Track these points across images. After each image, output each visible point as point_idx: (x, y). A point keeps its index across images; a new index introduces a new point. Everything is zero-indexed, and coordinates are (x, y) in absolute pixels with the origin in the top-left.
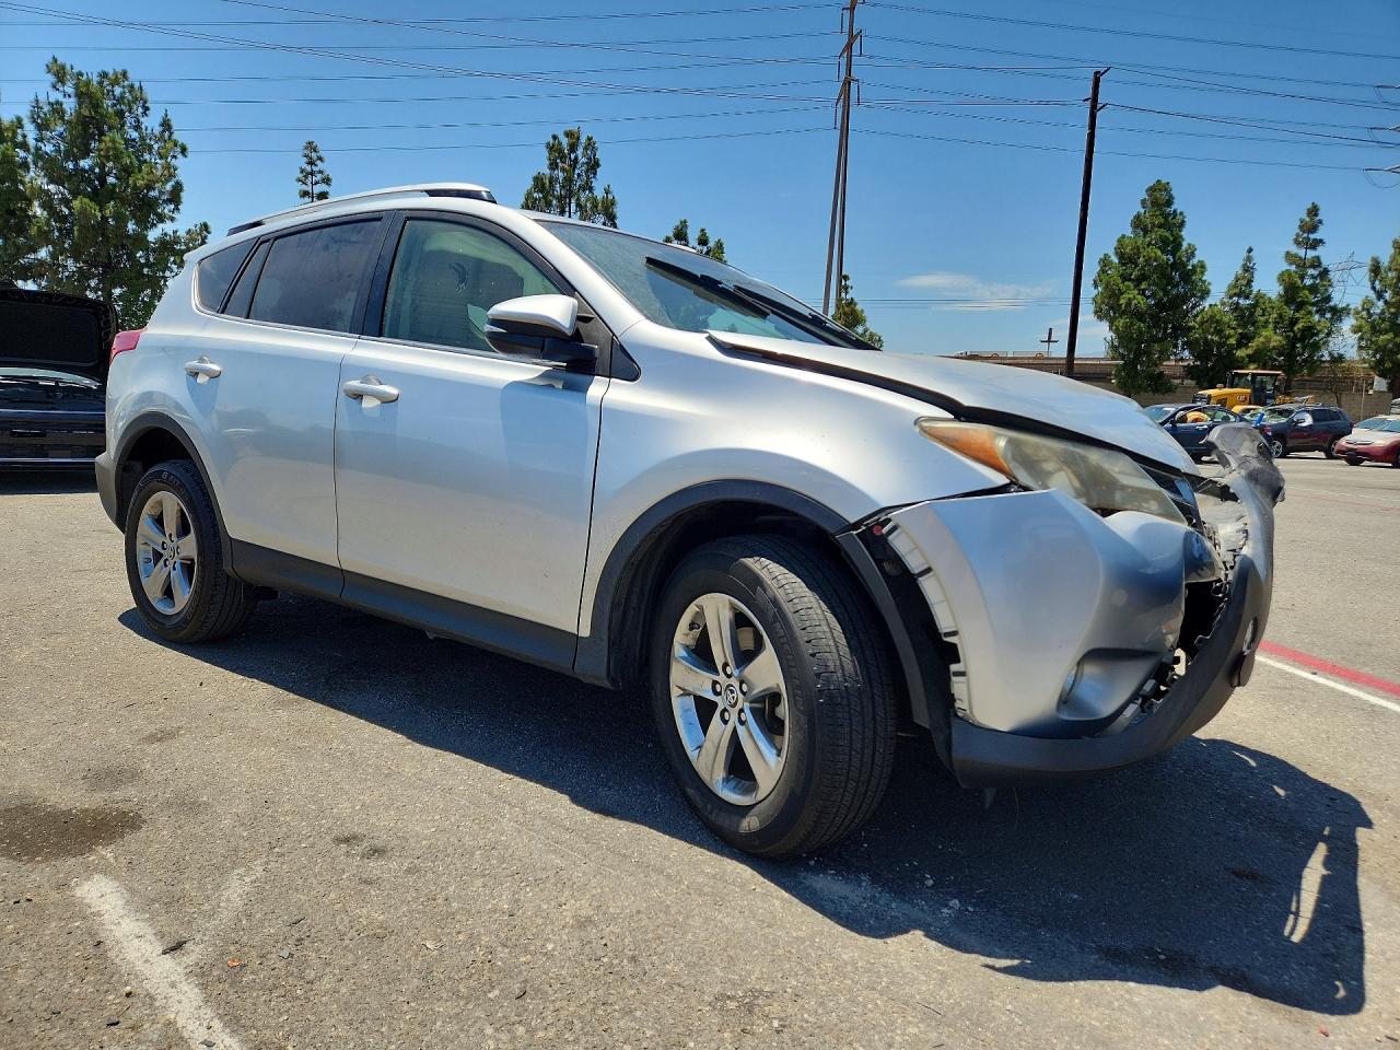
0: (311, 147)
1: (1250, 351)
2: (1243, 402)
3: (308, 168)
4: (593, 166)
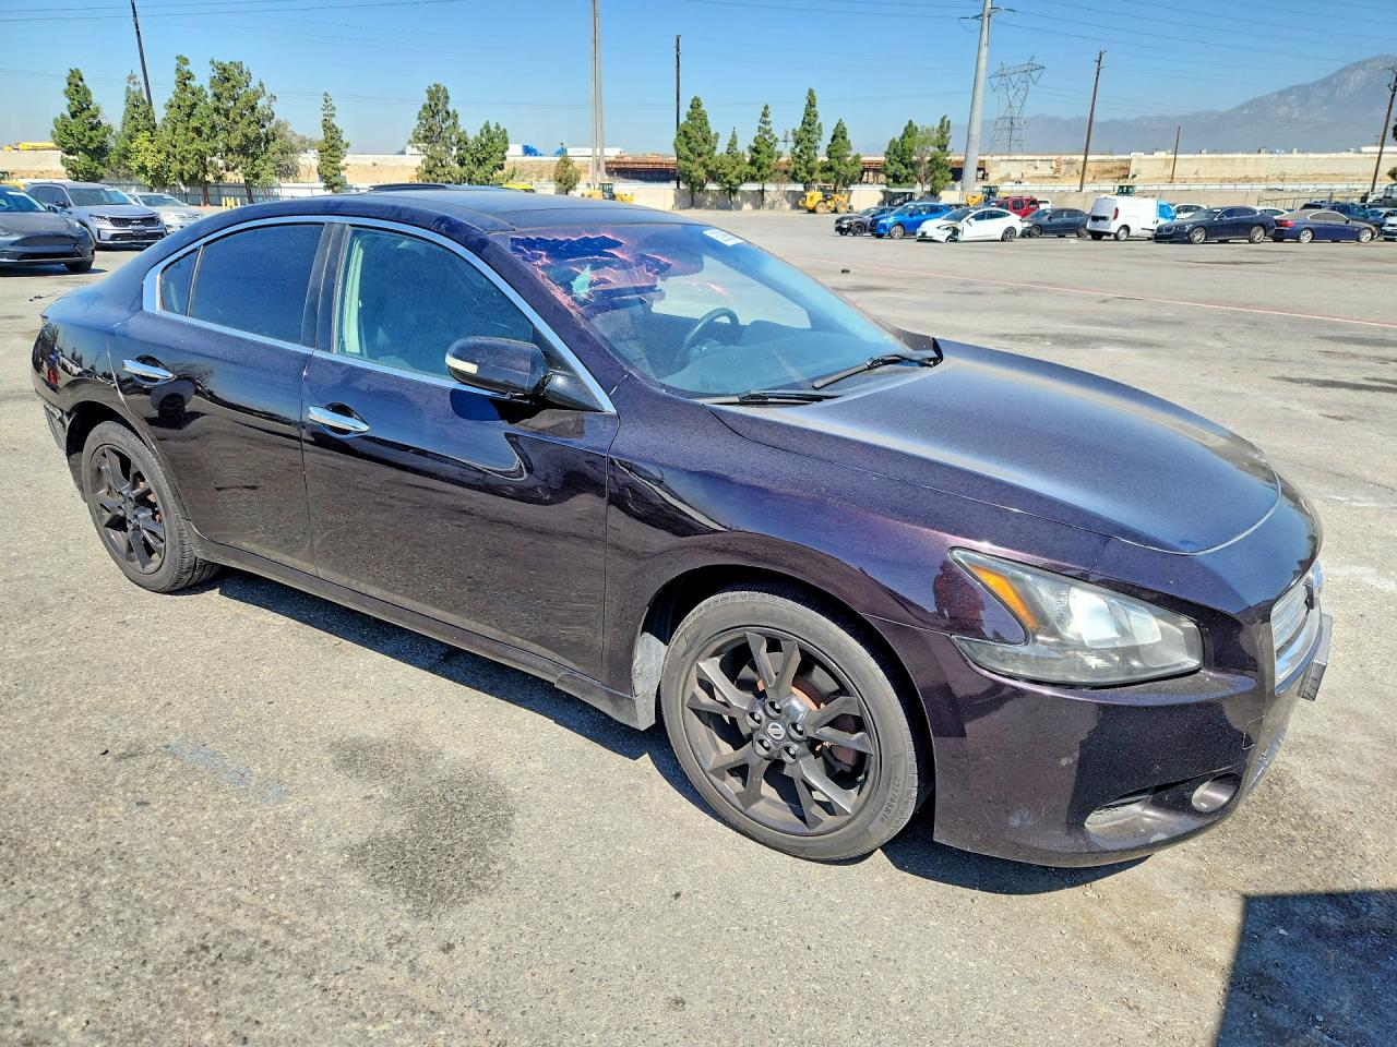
0: (326, 94)
4: (447, 98)
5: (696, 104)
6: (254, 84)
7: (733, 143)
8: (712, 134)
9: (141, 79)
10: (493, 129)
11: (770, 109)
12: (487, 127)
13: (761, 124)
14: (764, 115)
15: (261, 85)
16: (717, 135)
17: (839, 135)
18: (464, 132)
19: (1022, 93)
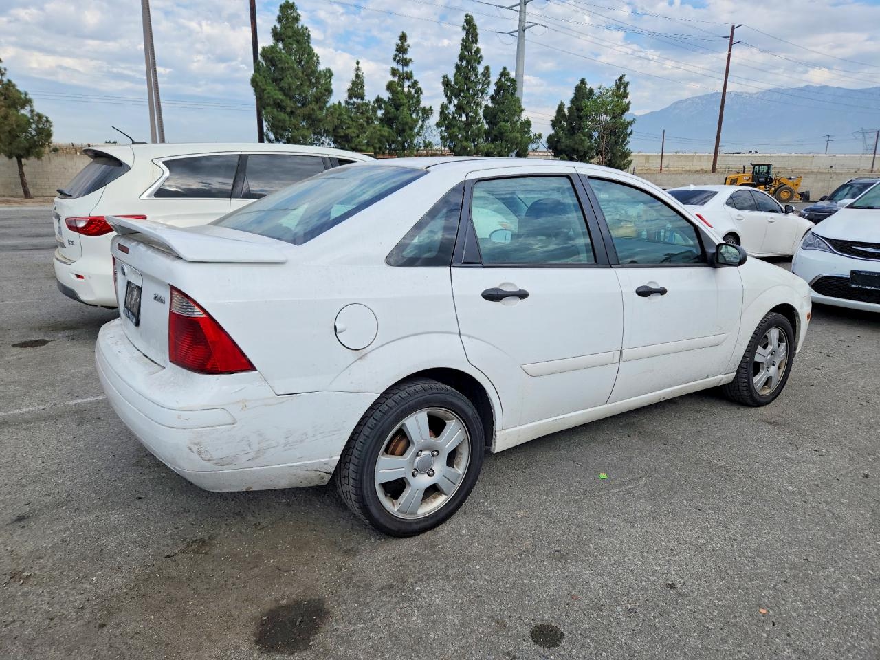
5: (288, 14)
7: (357, 89)
8: (321, 67)
11: (409, 41)
14: (402, 49)
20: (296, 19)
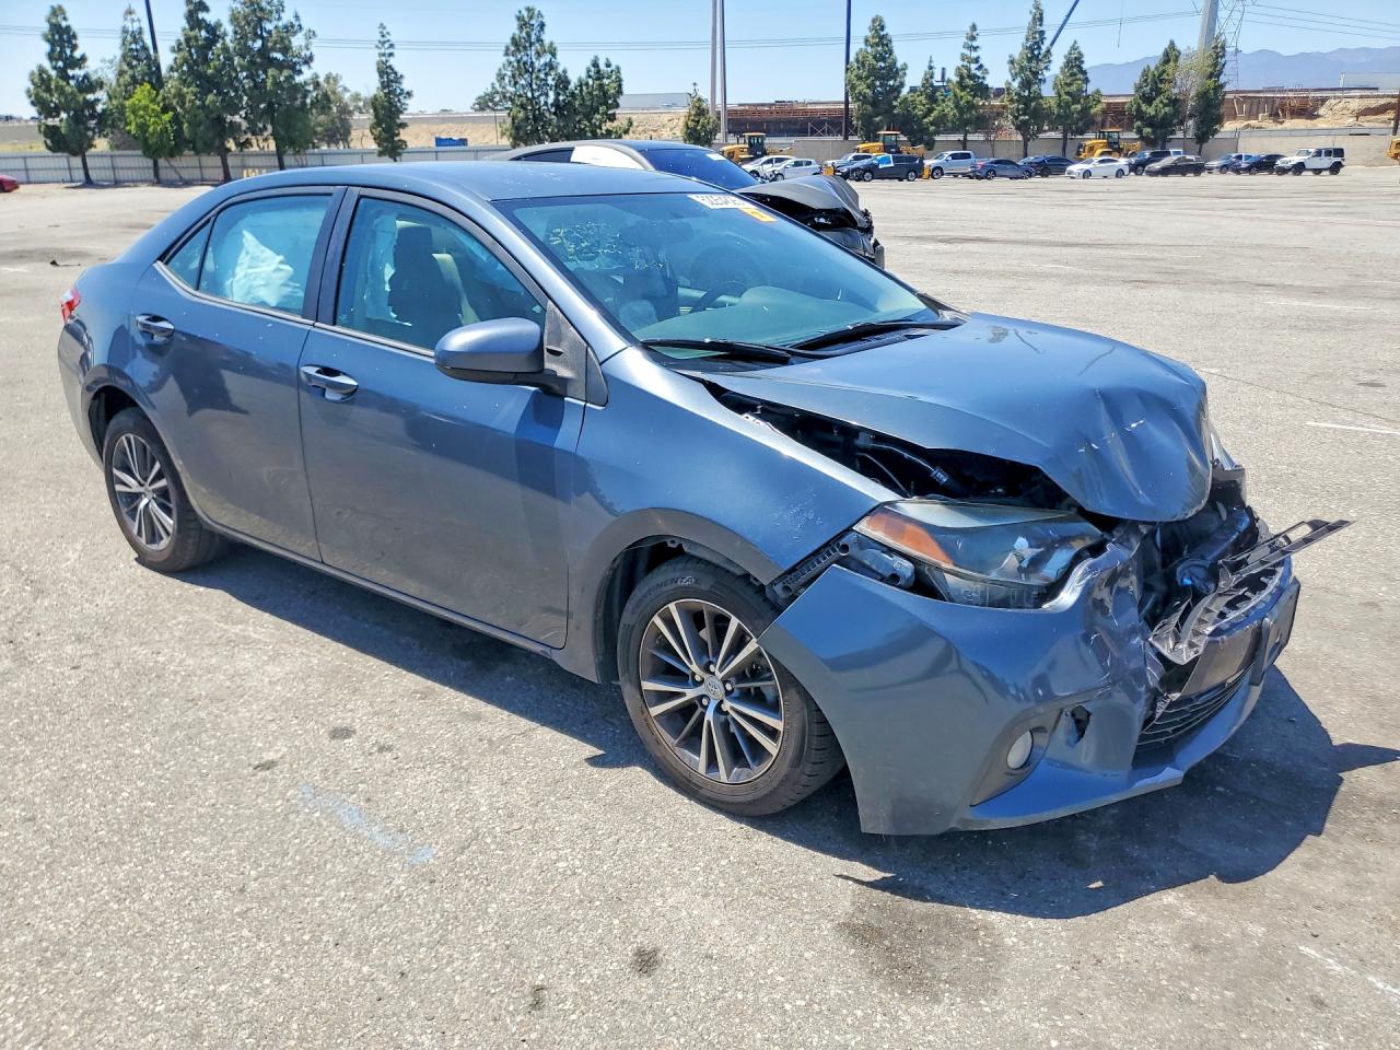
0: (382, 26)
1: (931, 119)
2: (878, 151)
3: (382, 40)
4: (542, 26)
5: (878, 26)
6: (287, 17)
7: (929, 75)
8: (899, 64)
9: (141, 13)
10: (602, 67)
11: (979, 30)
12: (595, 65)
13: (967, 52)
14: (971, 38)
15: (297, 17)
16: (905, 67)
17: (1075, 64)
18: (565, 72)
19: (1237, 15)
20: (882, 28)
